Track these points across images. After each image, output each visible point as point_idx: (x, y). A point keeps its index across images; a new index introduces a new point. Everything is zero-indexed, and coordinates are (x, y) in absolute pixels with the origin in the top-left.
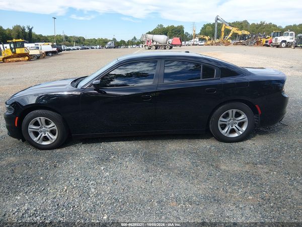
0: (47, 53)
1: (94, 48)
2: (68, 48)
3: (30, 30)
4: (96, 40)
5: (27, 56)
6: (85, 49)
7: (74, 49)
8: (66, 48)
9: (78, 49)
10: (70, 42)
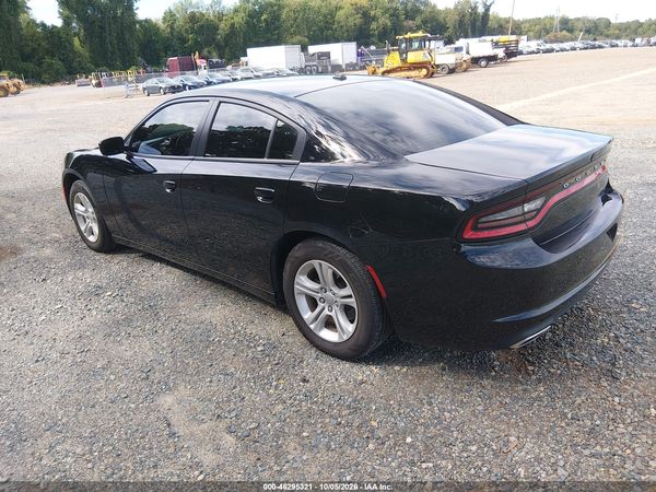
0: (476, 61)
1: (617, 46)
2: (548, 46)
3: (487, 9)
4: (641, 25)
5: (425, 67)
6: (594, 47)
7: (562, 50)
8: (542, 48)
9: (574, 49)
10: (571, 31)
